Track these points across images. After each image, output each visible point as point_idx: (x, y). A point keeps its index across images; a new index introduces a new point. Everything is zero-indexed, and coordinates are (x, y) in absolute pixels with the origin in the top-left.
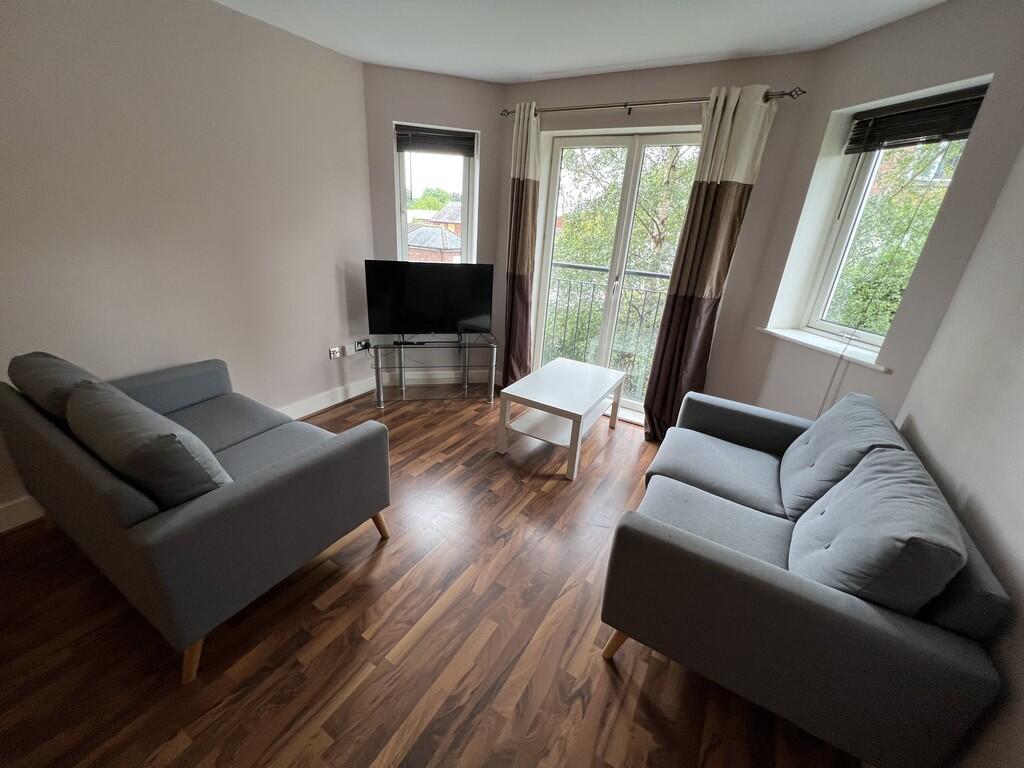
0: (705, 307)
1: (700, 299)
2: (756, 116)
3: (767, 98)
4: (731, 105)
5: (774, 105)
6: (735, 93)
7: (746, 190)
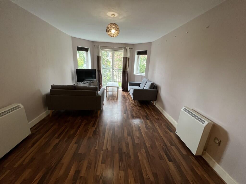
0: (127, 72)
1: (126, 71)
2: (129, 50)
3: (129, 48)
4: (126, 49)
5: (130, 49)
6: (126, 48)
7: (129, 58)
